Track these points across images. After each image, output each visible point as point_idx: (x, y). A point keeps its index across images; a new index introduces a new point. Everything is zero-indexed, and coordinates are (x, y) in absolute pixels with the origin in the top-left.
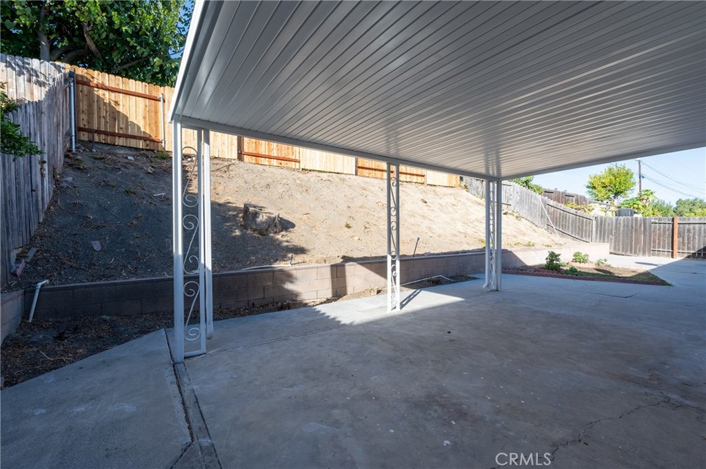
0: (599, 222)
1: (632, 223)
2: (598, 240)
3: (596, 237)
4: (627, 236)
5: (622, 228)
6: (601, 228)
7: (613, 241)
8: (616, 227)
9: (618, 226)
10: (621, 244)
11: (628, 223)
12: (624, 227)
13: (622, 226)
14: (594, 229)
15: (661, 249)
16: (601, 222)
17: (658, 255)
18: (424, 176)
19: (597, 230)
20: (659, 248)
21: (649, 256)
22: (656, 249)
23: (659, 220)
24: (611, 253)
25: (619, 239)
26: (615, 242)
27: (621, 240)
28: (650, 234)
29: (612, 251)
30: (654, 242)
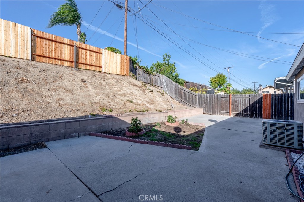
0: (199, 97)
1: (213, 97)
2: (199, 106)
3: (198, 104)
4: (211, 105)
5: (208, 100)
6: (200, 100)
7: (205, 107)
8: (206, 99)
9: (207, 99)
10: (208, 108)
11: (211, 98)
12: (209, 100)
13: (209, 99)
14: (197, 101)
15: (225, 111)
16: (200, 96)
17: (224, 114)
18: (101, 67)
19: (198, 101)
20: (224, 110)
21: (220, 115)
22: (223, 111)
23: (224, 96)
24: (204, 113)
25: (207, 106)
26: (206, 107)
27: (208, 106)
28: (220, 103)
29: (204, 112)
30: (222, 107)
